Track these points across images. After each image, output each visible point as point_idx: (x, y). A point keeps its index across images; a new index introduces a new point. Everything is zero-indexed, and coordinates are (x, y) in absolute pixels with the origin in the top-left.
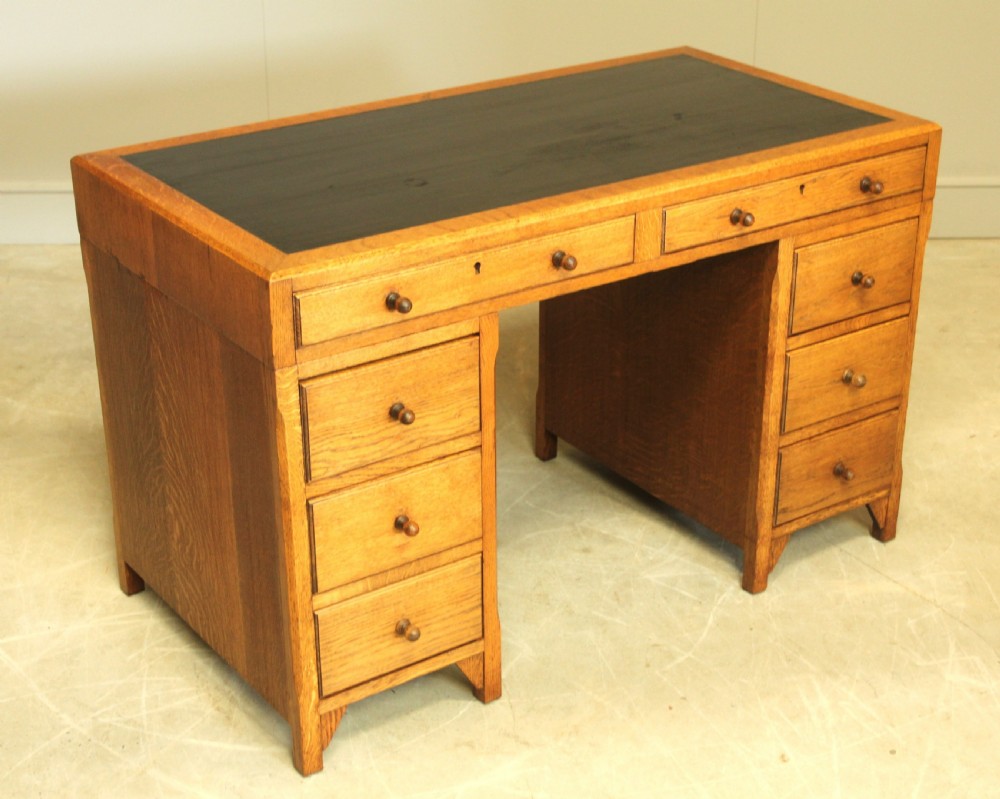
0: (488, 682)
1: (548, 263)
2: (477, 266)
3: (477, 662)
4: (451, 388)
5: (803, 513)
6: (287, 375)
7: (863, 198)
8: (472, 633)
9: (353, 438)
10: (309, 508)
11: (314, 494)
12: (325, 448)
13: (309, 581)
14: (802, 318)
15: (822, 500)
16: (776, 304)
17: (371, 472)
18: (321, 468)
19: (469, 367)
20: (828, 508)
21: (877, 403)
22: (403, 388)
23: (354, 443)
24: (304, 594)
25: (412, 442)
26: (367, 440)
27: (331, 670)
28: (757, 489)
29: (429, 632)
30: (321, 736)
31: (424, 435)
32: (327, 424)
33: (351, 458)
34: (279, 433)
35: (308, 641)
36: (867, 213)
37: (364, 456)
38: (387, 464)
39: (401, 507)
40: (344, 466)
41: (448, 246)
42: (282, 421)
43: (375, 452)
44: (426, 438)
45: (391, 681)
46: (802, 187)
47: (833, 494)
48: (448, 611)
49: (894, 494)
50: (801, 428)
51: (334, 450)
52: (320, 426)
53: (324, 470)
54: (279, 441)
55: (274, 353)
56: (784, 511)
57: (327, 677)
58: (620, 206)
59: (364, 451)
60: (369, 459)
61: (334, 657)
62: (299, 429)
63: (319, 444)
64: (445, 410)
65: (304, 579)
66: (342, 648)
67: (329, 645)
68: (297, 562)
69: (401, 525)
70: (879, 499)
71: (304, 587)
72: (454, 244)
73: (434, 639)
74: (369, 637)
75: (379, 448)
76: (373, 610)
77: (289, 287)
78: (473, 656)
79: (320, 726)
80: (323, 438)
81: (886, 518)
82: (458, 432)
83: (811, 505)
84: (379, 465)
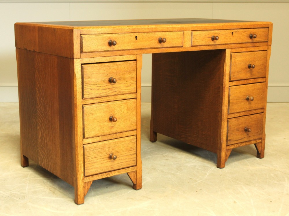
0: (137, 182)
1: (157, 41)
2: (136, 37)
3: (134, 174)
4: (128, 76)
5: (236, 142)
6: (77, 61)
7: (250, 40)
8: (133, 163)
9: (97, 86)
10: (83, 108)
11: (85, 104)
12: (88, 88)
13: (82, 133)
14: (233, 76)
15: (241, 139)
16: (226, 70)
17: (102, 100)
18: (87, 94)
19: (133, 70)
20: (243, 142)
21: (257, 109)
22: (113, 73)
23: (98, 88)
24: (80, 138)
25: (115, 92)
26: (101, 88)
27: (88, 167)
28: (221, 132)
29: (119, 160)
30: (84, 190)
31: (119, 90)
32: (89, 80)
33: (96, 93)
34: (74, 80)
35: (81, 155)
36: (252, 46)
37: (100, 93)
38: (107, 98)
39: (111, 113)
40: (94, 95)
41: (127, 29)
42: (76, 77)
43: (104, 93)
44: (120, 91)
45: (107, 175)
46: (232, 33)
47: (245, 138)
48: (126, 153)
49: (263, 142)
50: (234, 113)
51: (91, 89)
52: (87, 80)
53: (88, 95)
54: (74, 84)
55: (74, 53)
56: (230, 140)
57: (87, 169)
58: (179, 27)
60: (102, 95)
61: (89, 162)
62: (80, 80)
63: (87, 86)
64: (126, 83)
65: (80, 133)
66: (92, 160)
67: (88, 158)
68: (78, 126)
69: (111, 119)
70: (259, 143)
71: (80, 135)
72: (129, 29)
73: (121, 163)
74: (100, 158)
75: (105, 92)
76: (102, 148)
77: (79, 32)
78: (133, 171)
79: (84, 187)
80: (88, 84)
81: (261, 150)
82: (129, 91)
83: (238, 140)
84: (105, 98)
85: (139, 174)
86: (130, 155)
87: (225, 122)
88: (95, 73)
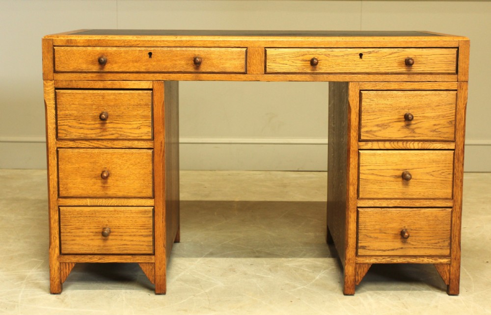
0: (157, 282)
1: (191, 61)
2: (150, 54)
3: (151, 267)
4: (135, 113)
5: (378, 253)
6: (49, 84)
8: (147, 249)
9: (81, 123)
10: (57, 152)
11: (61, 146)
12: (66, 124)
13: (56, 189)
14: (367, 132)
15: (393, 250)
17: (91, 144)
18: (63, 133)
19: (146, 105)
20: (400, 256)
22: (108, 105)
23: (81, 125)
24: (54, 195)
25: (113, 134)
26: (90, 126)
27: (66, 240)
29: (121, 240)
30: (60, 274)
31: (119, 133)
32: (67, 112)
33: (79, 133)
35: (55, 220)
37: (87, 134)
38: (100, 143)
39: (106, 166)
40: (75, 136)
41: (136, 41)
43: (92, 134)
44: (121, 135)
45: (100, 259)
46: (361, 55)
47: (401, 248)
48: (133, 232)
49: (454, 264)
50: (373, 199)
51: (70, 127)
52: (63, 112)
53: (64, 135)
56: (364, 248)
57: (64, 244)
58: (237, 41)
59: (86, 131)
60: (89, 136)
61: (68, 234)
62: (54, 111)
63: (63, 121)
64: (131, 123)
65: (54, 188)
66: (72, 231)
67: (66, 227)
70: (442, 263)
71: (54, 192)
72: (139, 40)
73: (124, 245)
74: (88, 230)
75: (94, 132)
76: (90, 217)
77: (51, 43)
78: (148, 263)
79: (60, 269)
80: (64, 119)
81: (450, 279)
82: (138, 137)
83: (385, 251)
84: (96, 142)
85: (160, 269)
86: (142, 235)
87: (351, 212)
88: (77, 103)
